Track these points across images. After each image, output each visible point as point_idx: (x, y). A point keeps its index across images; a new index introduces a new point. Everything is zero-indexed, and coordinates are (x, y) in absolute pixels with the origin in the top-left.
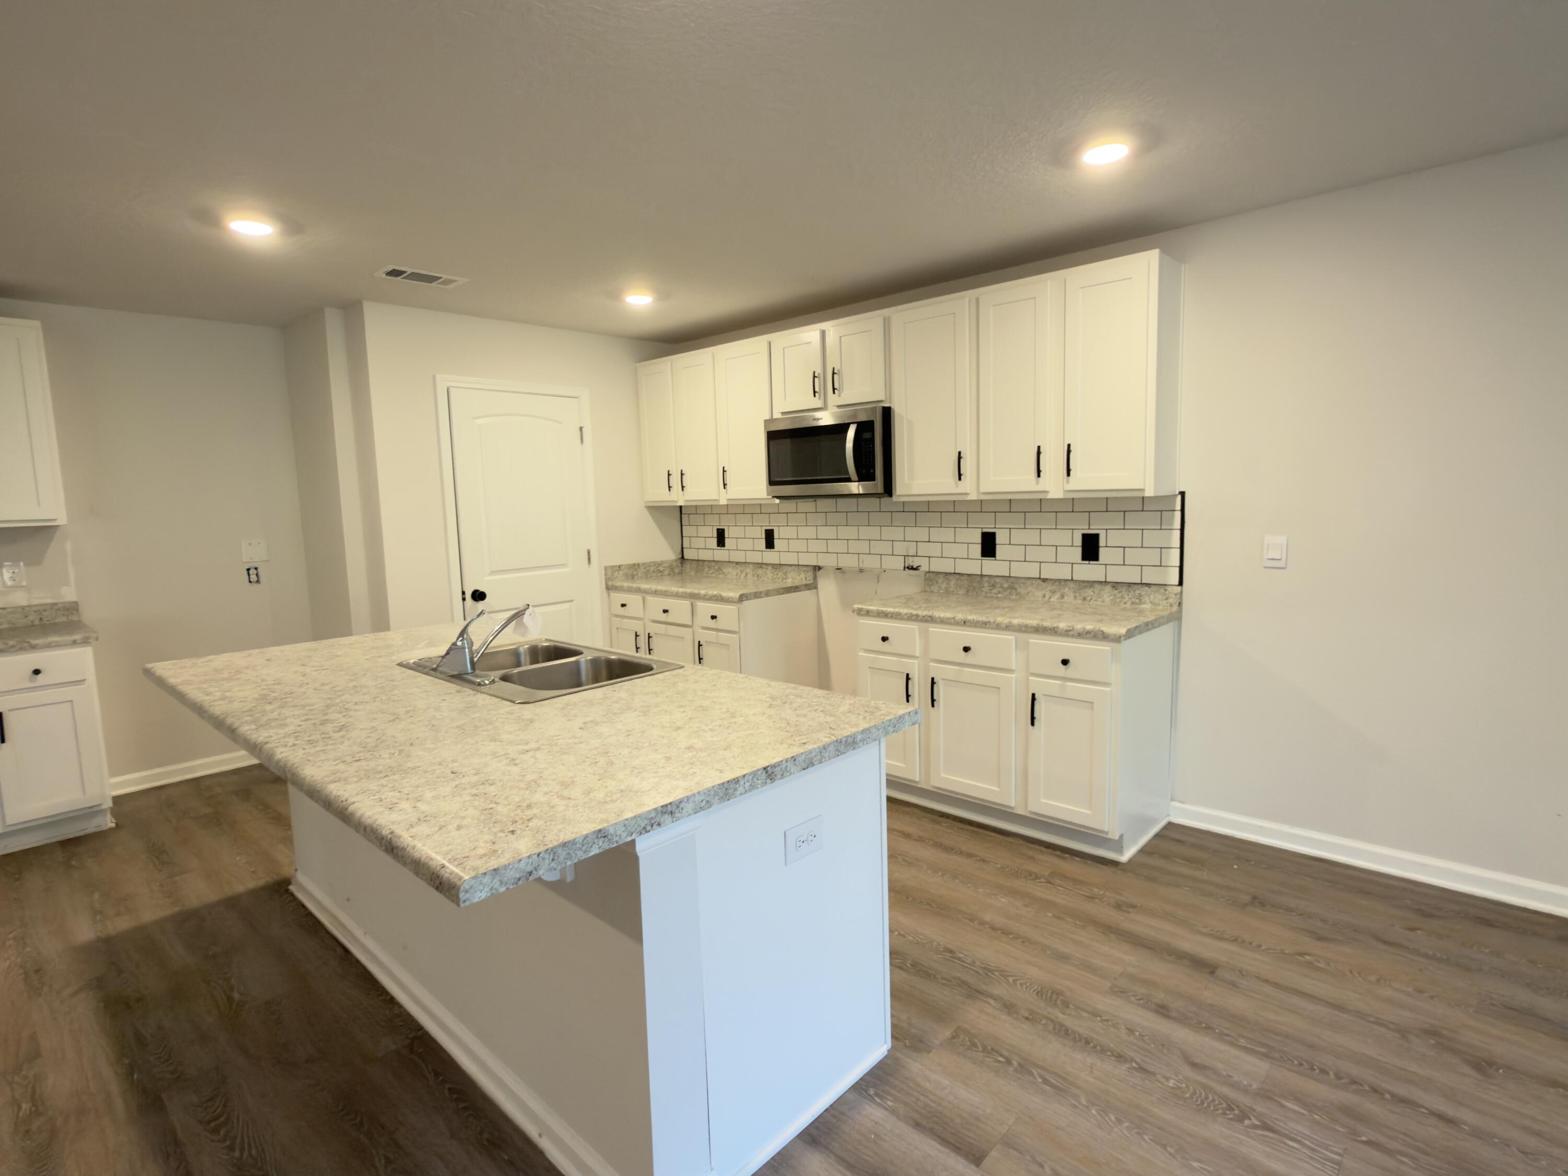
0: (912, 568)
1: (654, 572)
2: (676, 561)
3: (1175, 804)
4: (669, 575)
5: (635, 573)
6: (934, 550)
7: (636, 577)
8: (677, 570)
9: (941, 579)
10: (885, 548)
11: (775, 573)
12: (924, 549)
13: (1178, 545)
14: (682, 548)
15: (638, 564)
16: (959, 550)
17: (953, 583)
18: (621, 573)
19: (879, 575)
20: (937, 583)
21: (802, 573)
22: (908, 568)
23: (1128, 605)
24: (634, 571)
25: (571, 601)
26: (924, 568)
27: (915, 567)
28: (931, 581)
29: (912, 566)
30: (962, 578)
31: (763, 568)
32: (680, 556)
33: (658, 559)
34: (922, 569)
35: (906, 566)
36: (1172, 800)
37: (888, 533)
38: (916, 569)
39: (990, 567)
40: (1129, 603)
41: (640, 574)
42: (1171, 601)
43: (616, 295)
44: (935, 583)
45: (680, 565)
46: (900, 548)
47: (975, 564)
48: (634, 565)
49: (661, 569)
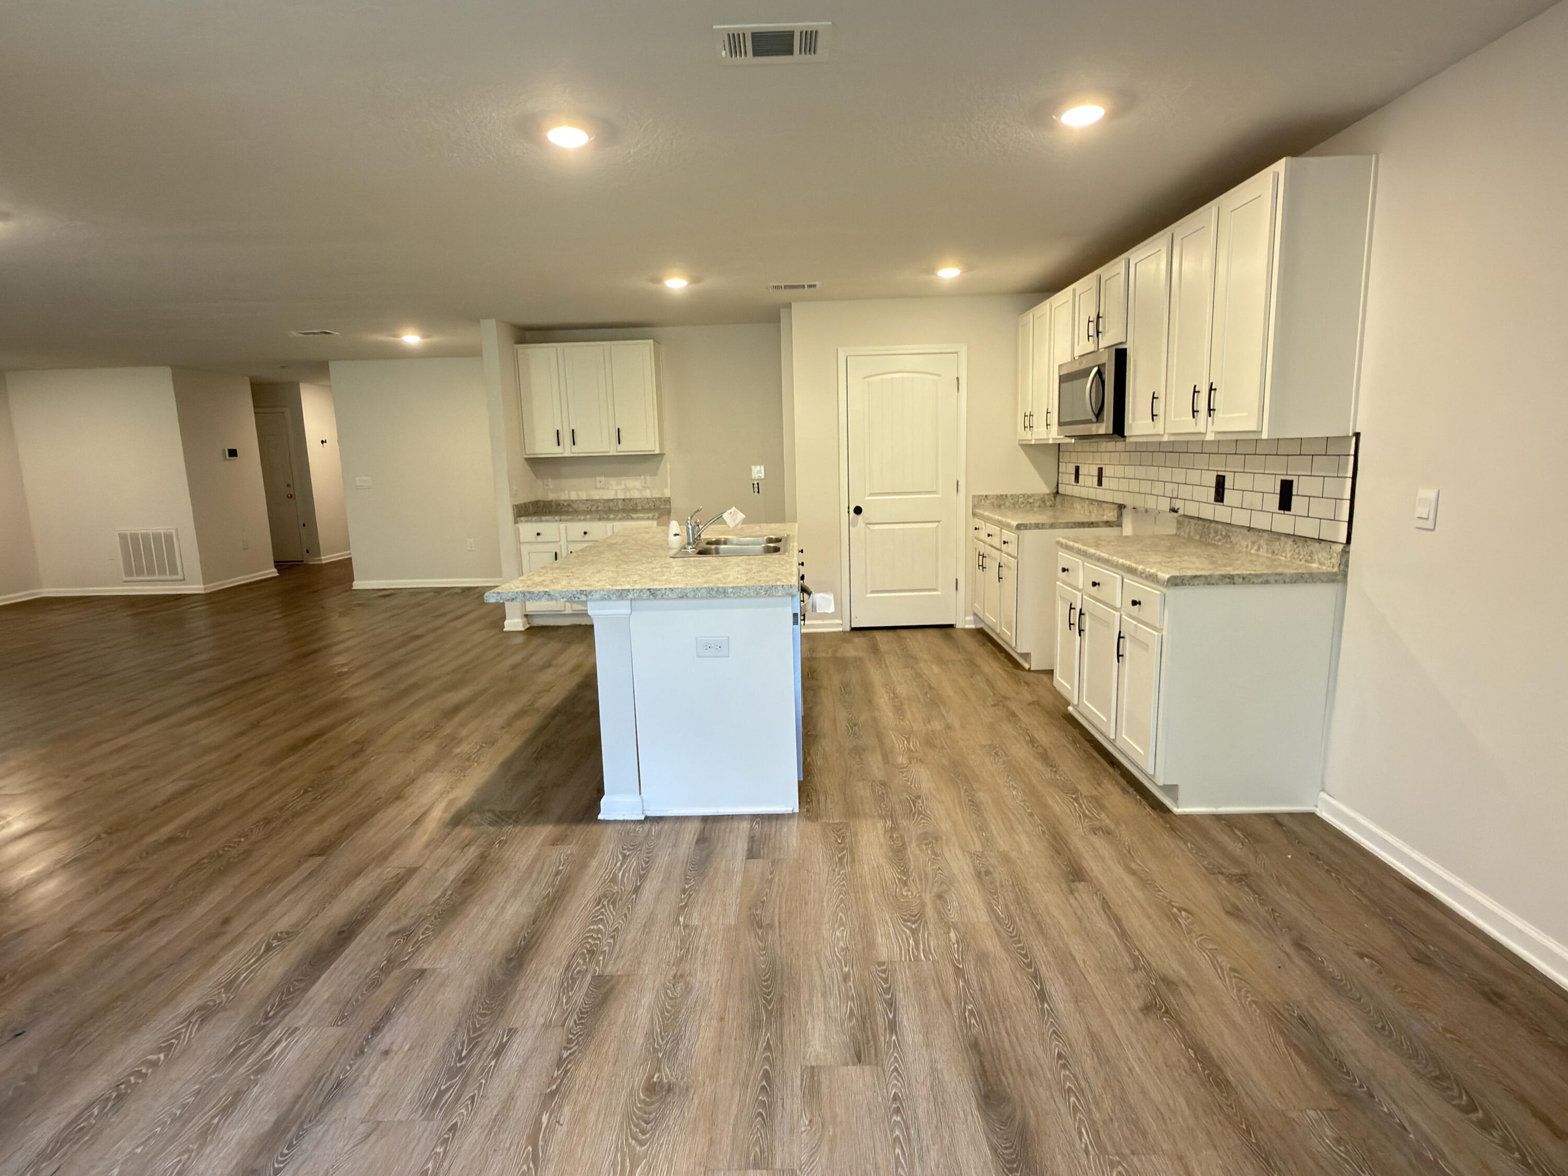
0: (1174, 510)
1: (1023, 503)
2: (1048, 494)
3: (1323, 795)
4: (1040, 506)
5: (1002, 502)
7: (1002, 507)
8: (1048, 504)
14: (1058, 483)
15: (1006, 496)
18: (988, 501)
22: (1172, 510)
23: (1303, 562)
24: (1001, 502)
25: (939, 522)
28: (1190, 524)
32: (1055, 491)
33: (1029, 492)
36: (1323, 790)
39: (1226, 513)
40: (1303, 560)
41: (1007, 505)
42: (1333, 560)
43: (932, 270)
45: (1053, 499)
47: (1211, 509)
48: (1002, 496)
49: (1031, 501)
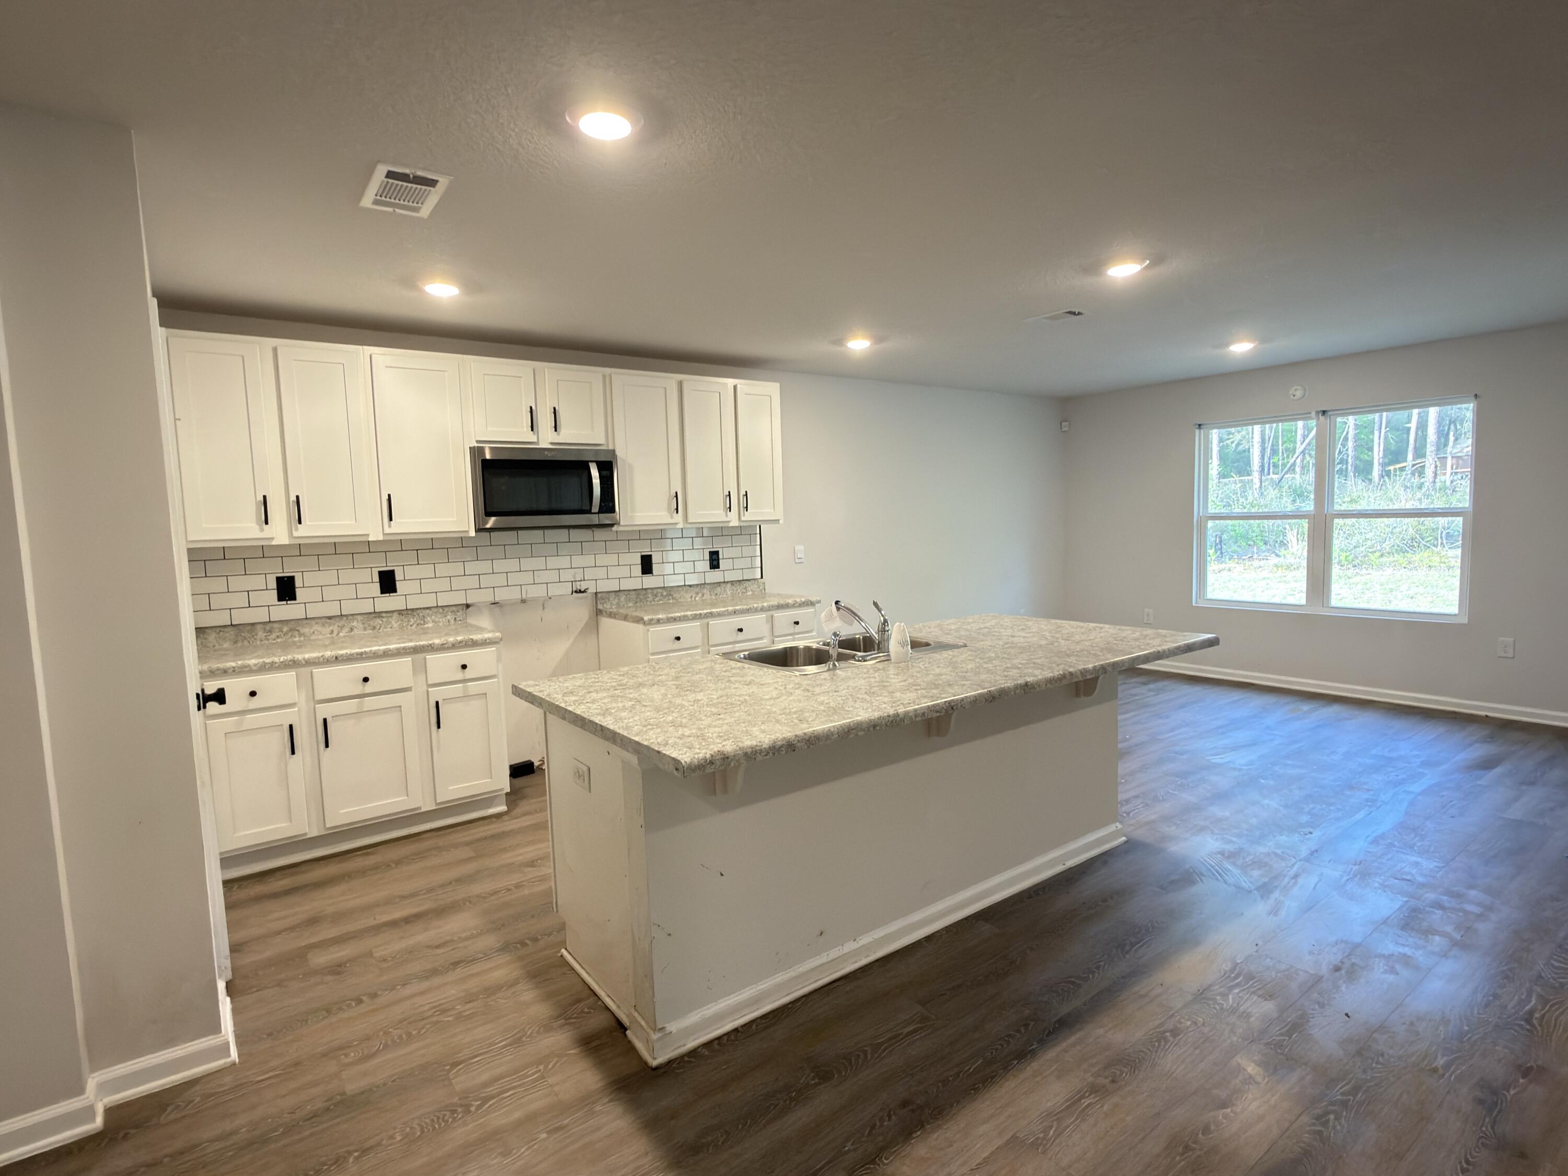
0: (580, 592)
6: (601, 573)
9: (613, 595)
10: (552, 576)
11: (406, 620)
12: (589, 574)
13: (759, 555)
16: (624, 572)
17: (623, 599)
19: (545, 602)
20: (609, 600)
21: (450, 613)
22: (576, 592)
26: (592, 590)
27: (582, 590)
28: (603, 599)
29: (580, 590)
30: (631, 593)
31: (383, 617)
34: (589, 591)
35: (574, 590)
37: (553, 562)
38: (584, 592)
39: (649, 581)
44: (607, 601)
46: (567, 575)
47: (638, 581)
